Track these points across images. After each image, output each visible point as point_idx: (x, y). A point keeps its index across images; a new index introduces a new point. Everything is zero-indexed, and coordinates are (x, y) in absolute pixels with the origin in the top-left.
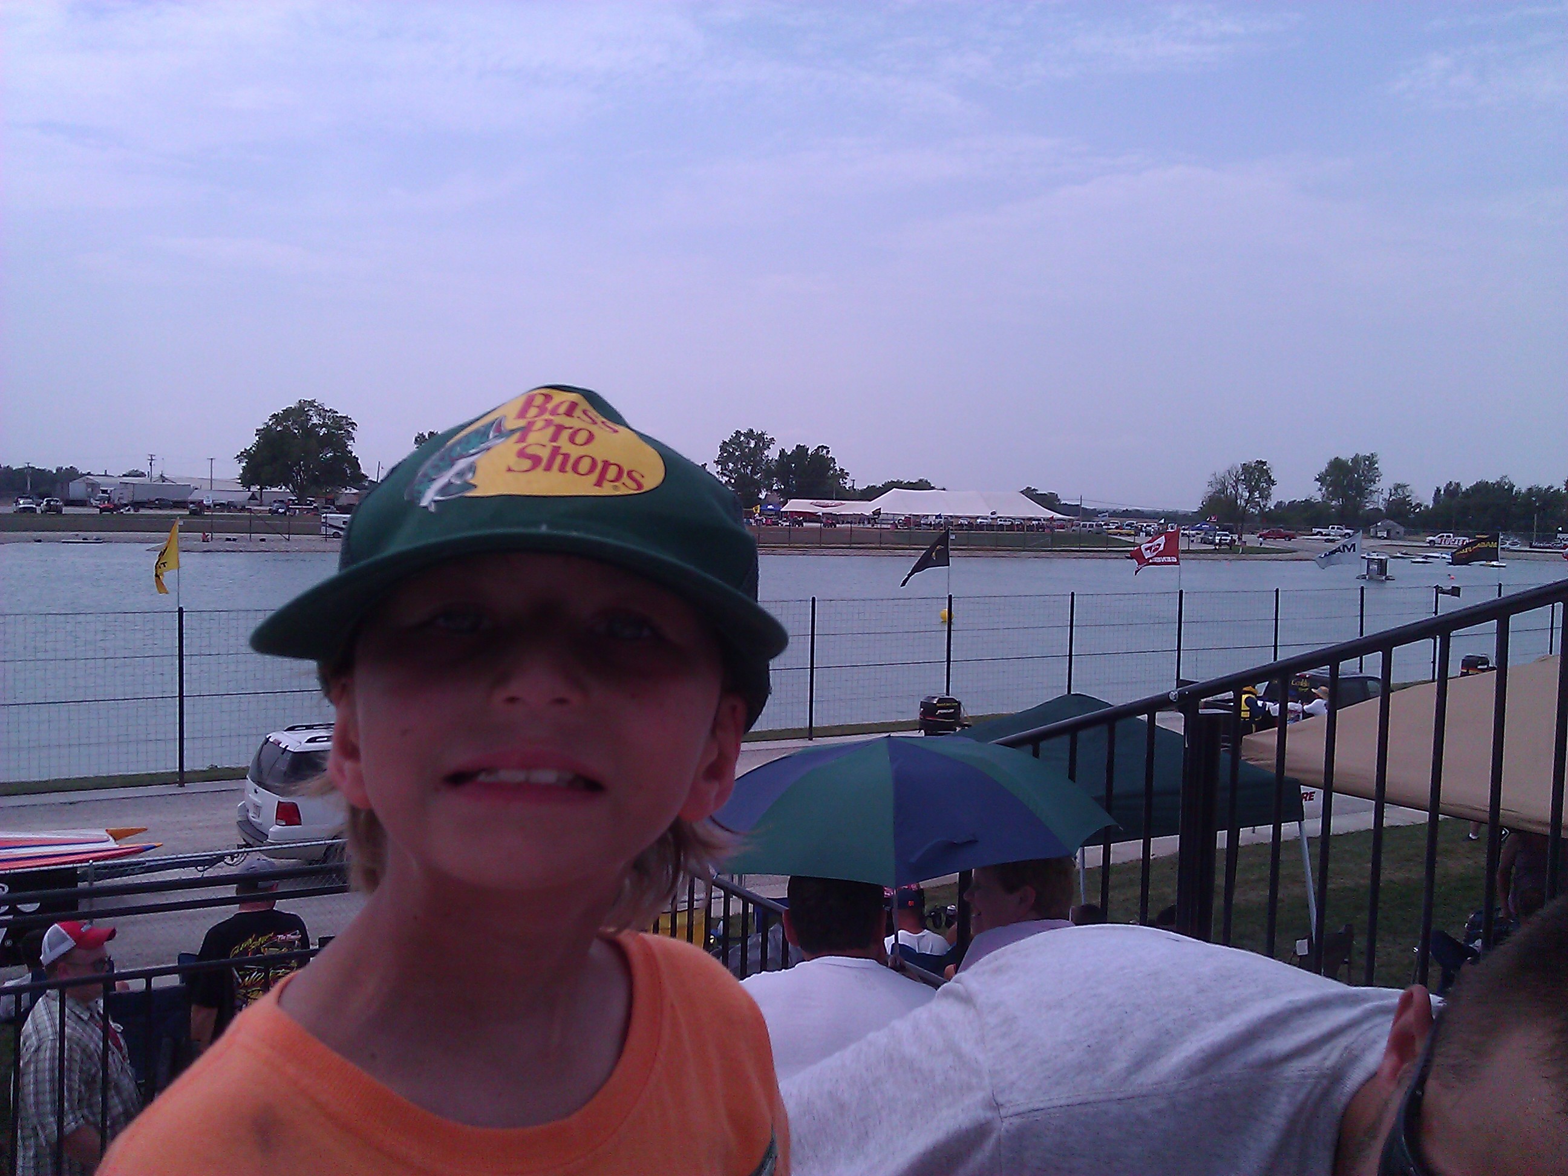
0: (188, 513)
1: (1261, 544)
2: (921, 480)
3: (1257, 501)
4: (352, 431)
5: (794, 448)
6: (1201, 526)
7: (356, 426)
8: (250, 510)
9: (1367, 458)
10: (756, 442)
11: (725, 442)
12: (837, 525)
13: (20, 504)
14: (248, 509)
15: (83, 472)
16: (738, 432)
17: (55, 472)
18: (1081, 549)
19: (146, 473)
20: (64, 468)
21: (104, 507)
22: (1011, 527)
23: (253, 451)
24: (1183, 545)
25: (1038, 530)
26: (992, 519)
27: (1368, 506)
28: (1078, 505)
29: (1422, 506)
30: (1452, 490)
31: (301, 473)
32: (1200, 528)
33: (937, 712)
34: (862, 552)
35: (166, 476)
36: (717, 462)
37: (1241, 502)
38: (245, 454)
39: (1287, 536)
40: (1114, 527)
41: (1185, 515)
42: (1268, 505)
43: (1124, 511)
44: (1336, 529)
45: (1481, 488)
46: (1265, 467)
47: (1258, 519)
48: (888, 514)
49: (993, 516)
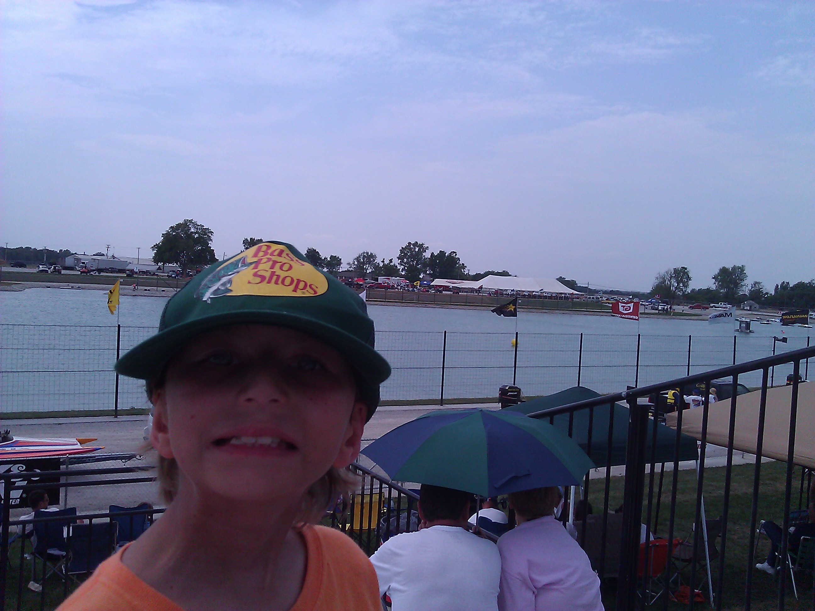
0: (126, 275)
1: (683, 311)
2: (504, 271)
3: (681, 289)
4: (211, 236)
5: (439, 253)
7: (213, 233)
8: (157, 275)
9: (739, 268)
10: (419, 249)
11: (403, 248)
12: (460, 293)
13: (40, 268)
14: (156, 274)
15: (73, 253)
16: (410, 243)
17: (58, 252)
18: (587, 310)
19: (105, 254)
20: (63, 250)
21: (83, 271)
22: (551, 297)
23: (160, 245)
24: (641, 309)
25: (565, 300)
26: (541, 293)
27: (740, 293)
28: (586, 287)
29: (768, 294)
30: (785, 286)
31: (184, 257)
32: (651, 301)
33: (508, 394)
34: (472, 308)
35: (116, 256)
36: (399, 258)
37: (673, 289)
38: (156, 246)
40: (605, 299)
41: (643, 294)
42: (687, 291)
43: (610, 291)
44: (723, 304)
45: (801, 285)
46: (686, 271)
47: (682, 298)
48: (486, 288)
49: (541, 291)
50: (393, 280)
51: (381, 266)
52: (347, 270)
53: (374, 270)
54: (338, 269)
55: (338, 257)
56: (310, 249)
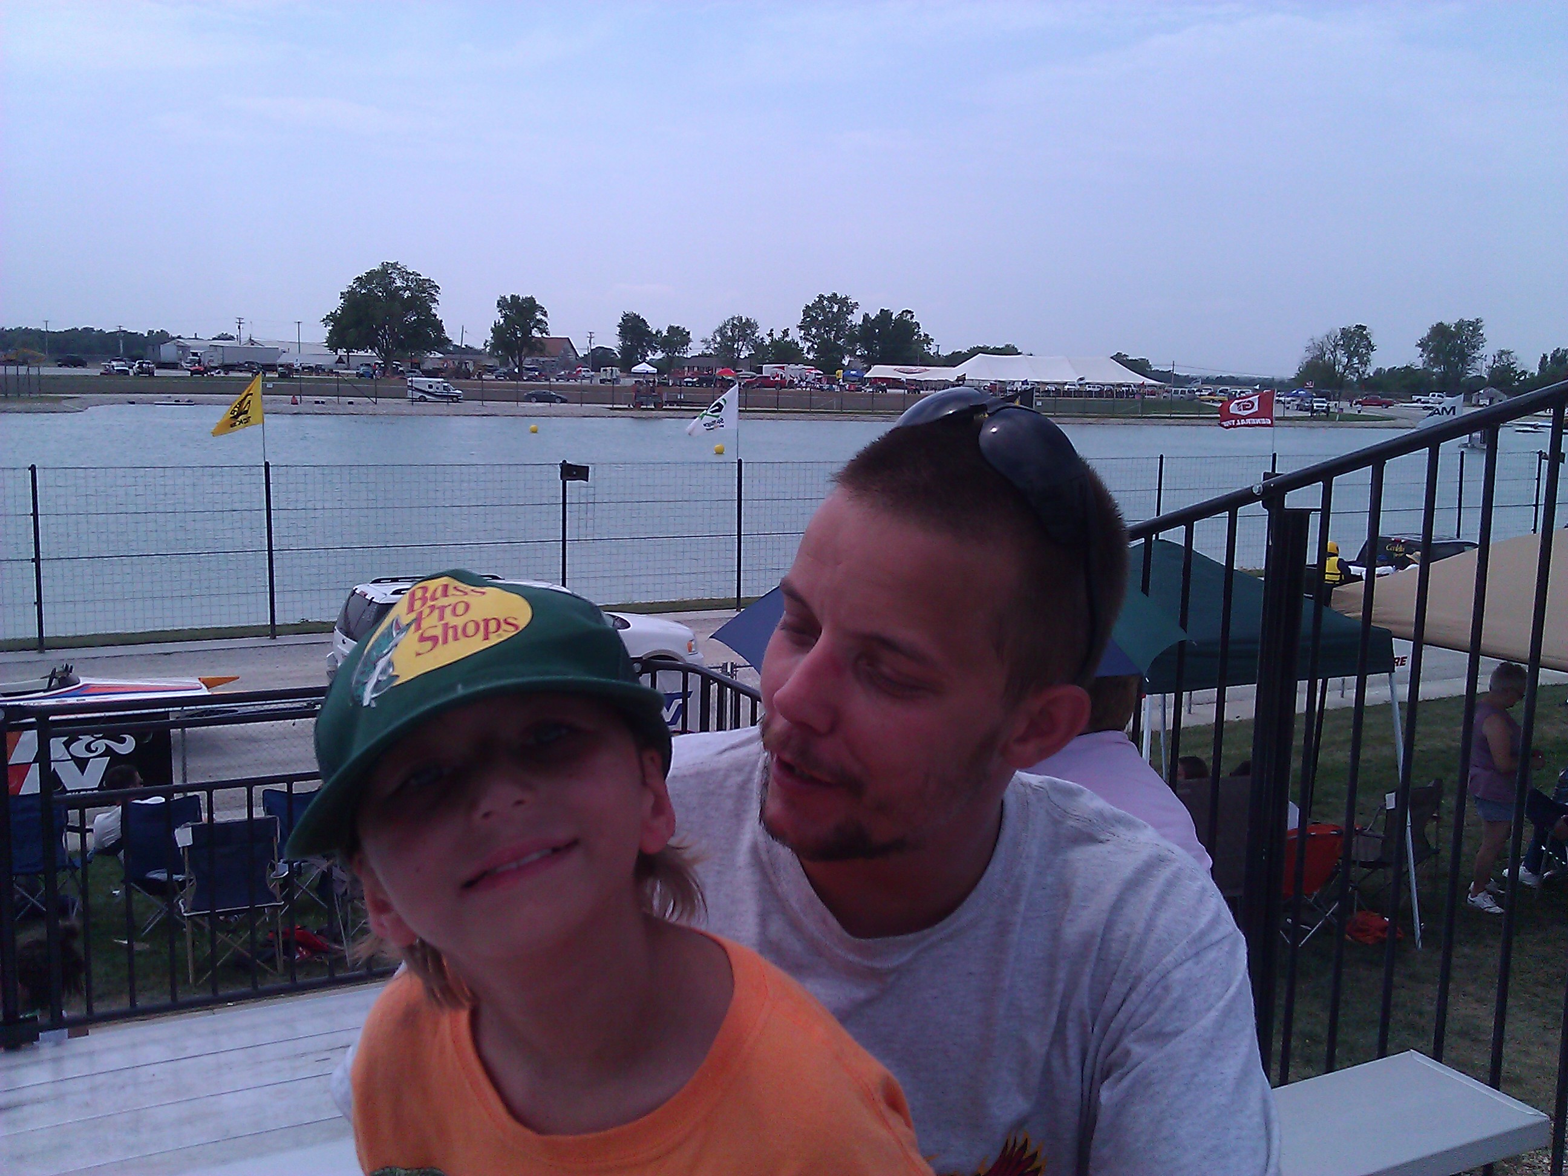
1: (1359, 412)
2: (1007, 346)
3: (1356, 368)
4: (435, 294)
5: (878, 313)
6: (1297, 392)
7: (439, 289)
8: (337, 374)
9: (1470, 324)
10: (839, 307)
11: (808, 306)
14: (335, 372)
15: (173, 336)
16: (821, 297)
17: (146, 335)
18: (1172, 415)
21: (195, 370)
22: (1100, 394)
23: (339, 314)
24: (1278, 411)
25: (1127, 397)
26: (1080, 385)
27: (1471, 374)
28: (1171, 372)
29: (1526, 373)
30: (1559, 357)
31: (387, 337)
32: (1297, 395)
35: (255, 340)
36: (801, 328)
37: (1338, 368)
38: (331, 318)
39: (1384, 403)
40: (1207, 393)
41: (1280, 382)
42: (1367, 372)
43: (1218, 377)
44: (1436, 396)
46: (1364, 333)
47: (1357, 386)
48: (973, 380)
49: (1081, 382)
50: (792, 371)
51: (768, 343)
52: (701, 353)
53: (754, 352)
54: (684, 352)
55: (684, 329)
56: (627, 314)
